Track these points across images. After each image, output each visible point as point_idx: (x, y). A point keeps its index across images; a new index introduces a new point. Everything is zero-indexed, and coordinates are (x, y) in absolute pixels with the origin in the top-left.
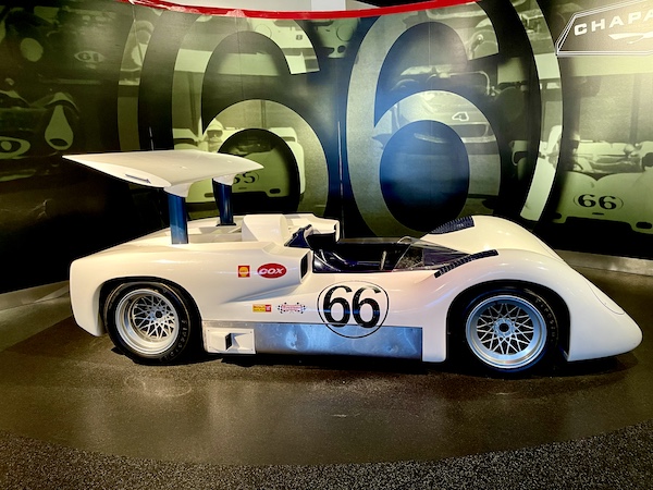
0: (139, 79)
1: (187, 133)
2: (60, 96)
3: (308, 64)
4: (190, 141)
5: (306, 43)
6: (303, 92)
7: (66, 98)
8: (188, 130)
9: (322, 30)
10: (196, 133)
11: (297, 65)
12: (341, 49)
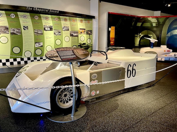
1: (137, 35)
3: (156, 24)
5: (156, 21)
6: (155, 29)
9: (159, 19)
11: (154, 25)
12: (162, 22)
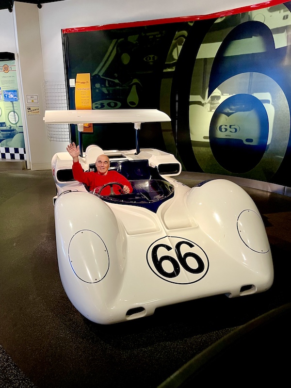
0: (174, 68)
1: (198, 98)
2: (135, 81)
4: (199, 103)
7: (138, 82)
8: (199, 96)
10: (204, 98)
